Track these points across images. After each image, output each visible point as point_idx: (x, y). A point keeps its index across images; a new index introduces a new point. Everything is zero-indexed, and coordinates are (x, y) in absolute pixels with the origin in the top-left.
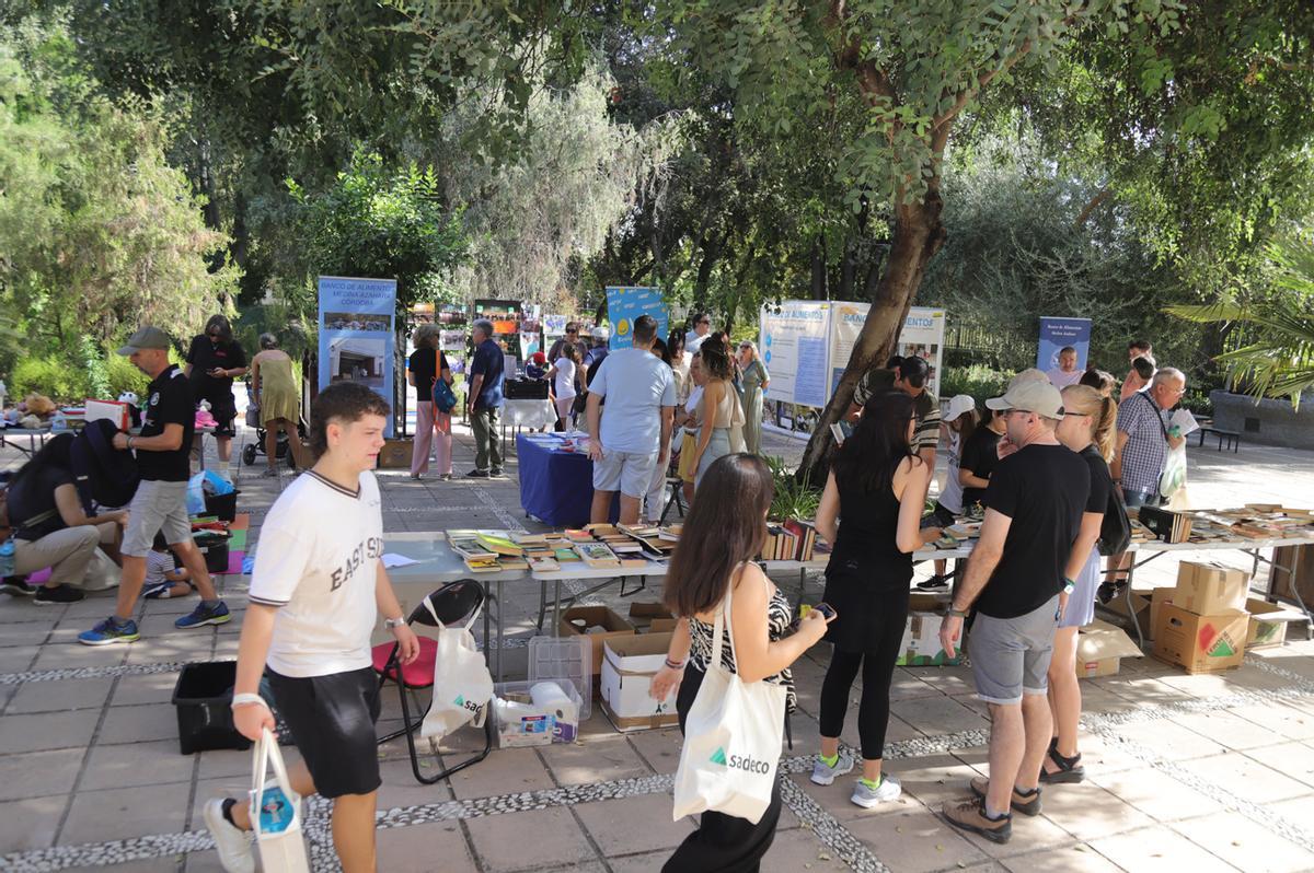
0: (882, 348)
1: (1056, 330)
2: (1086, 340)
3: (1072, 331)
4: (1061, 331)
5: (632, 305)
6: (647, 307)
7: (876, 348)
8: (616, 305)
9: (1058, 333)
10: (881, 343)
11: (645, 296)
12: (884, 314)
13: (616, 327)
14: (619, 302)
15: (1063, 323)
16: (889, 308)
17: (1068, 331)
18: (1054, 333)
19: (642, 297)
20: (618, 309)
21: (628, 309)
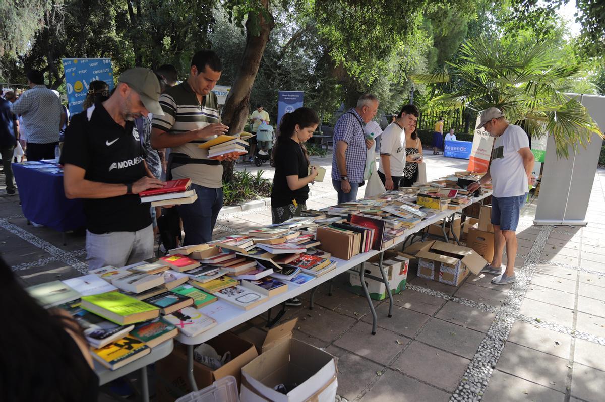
0: (244, 99)
1: (286, 97)
2: (301, 101)
3: (294, 97)
4: (289, 97)
5: (84, 71)
6: (96, 72)
7: (241, 99)
8: (72, 72)
9: (288, 98)
10: (244, 96)
11: (96, 64)
12: (247, 79)
13: (73, 86)
14: (74, 69)
15: (290, 93)
16: (250, 76)
17: (292, 97)
18: (285, 98)
19: (92, 65)
20: (73, 74)
21: (82, 74)
